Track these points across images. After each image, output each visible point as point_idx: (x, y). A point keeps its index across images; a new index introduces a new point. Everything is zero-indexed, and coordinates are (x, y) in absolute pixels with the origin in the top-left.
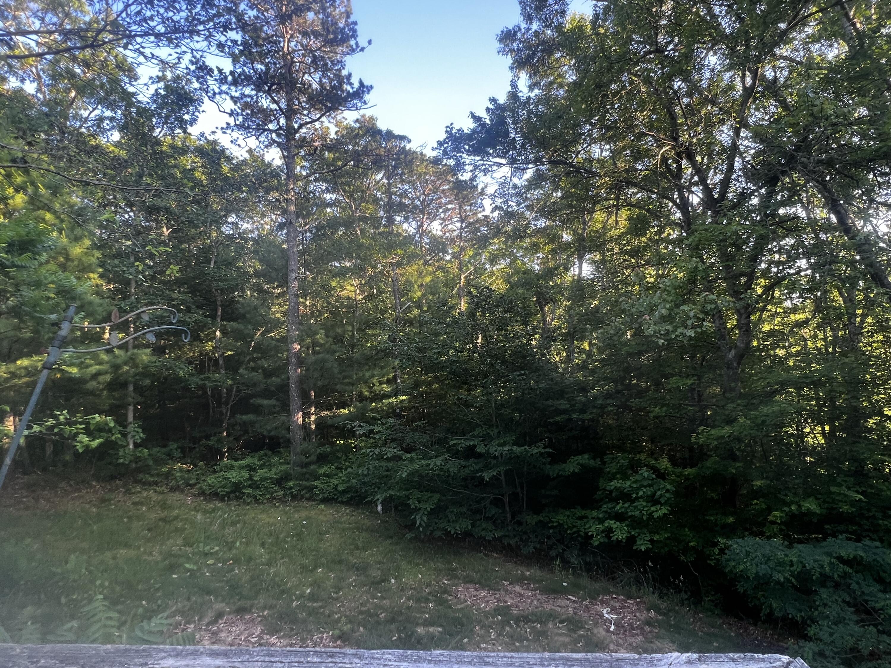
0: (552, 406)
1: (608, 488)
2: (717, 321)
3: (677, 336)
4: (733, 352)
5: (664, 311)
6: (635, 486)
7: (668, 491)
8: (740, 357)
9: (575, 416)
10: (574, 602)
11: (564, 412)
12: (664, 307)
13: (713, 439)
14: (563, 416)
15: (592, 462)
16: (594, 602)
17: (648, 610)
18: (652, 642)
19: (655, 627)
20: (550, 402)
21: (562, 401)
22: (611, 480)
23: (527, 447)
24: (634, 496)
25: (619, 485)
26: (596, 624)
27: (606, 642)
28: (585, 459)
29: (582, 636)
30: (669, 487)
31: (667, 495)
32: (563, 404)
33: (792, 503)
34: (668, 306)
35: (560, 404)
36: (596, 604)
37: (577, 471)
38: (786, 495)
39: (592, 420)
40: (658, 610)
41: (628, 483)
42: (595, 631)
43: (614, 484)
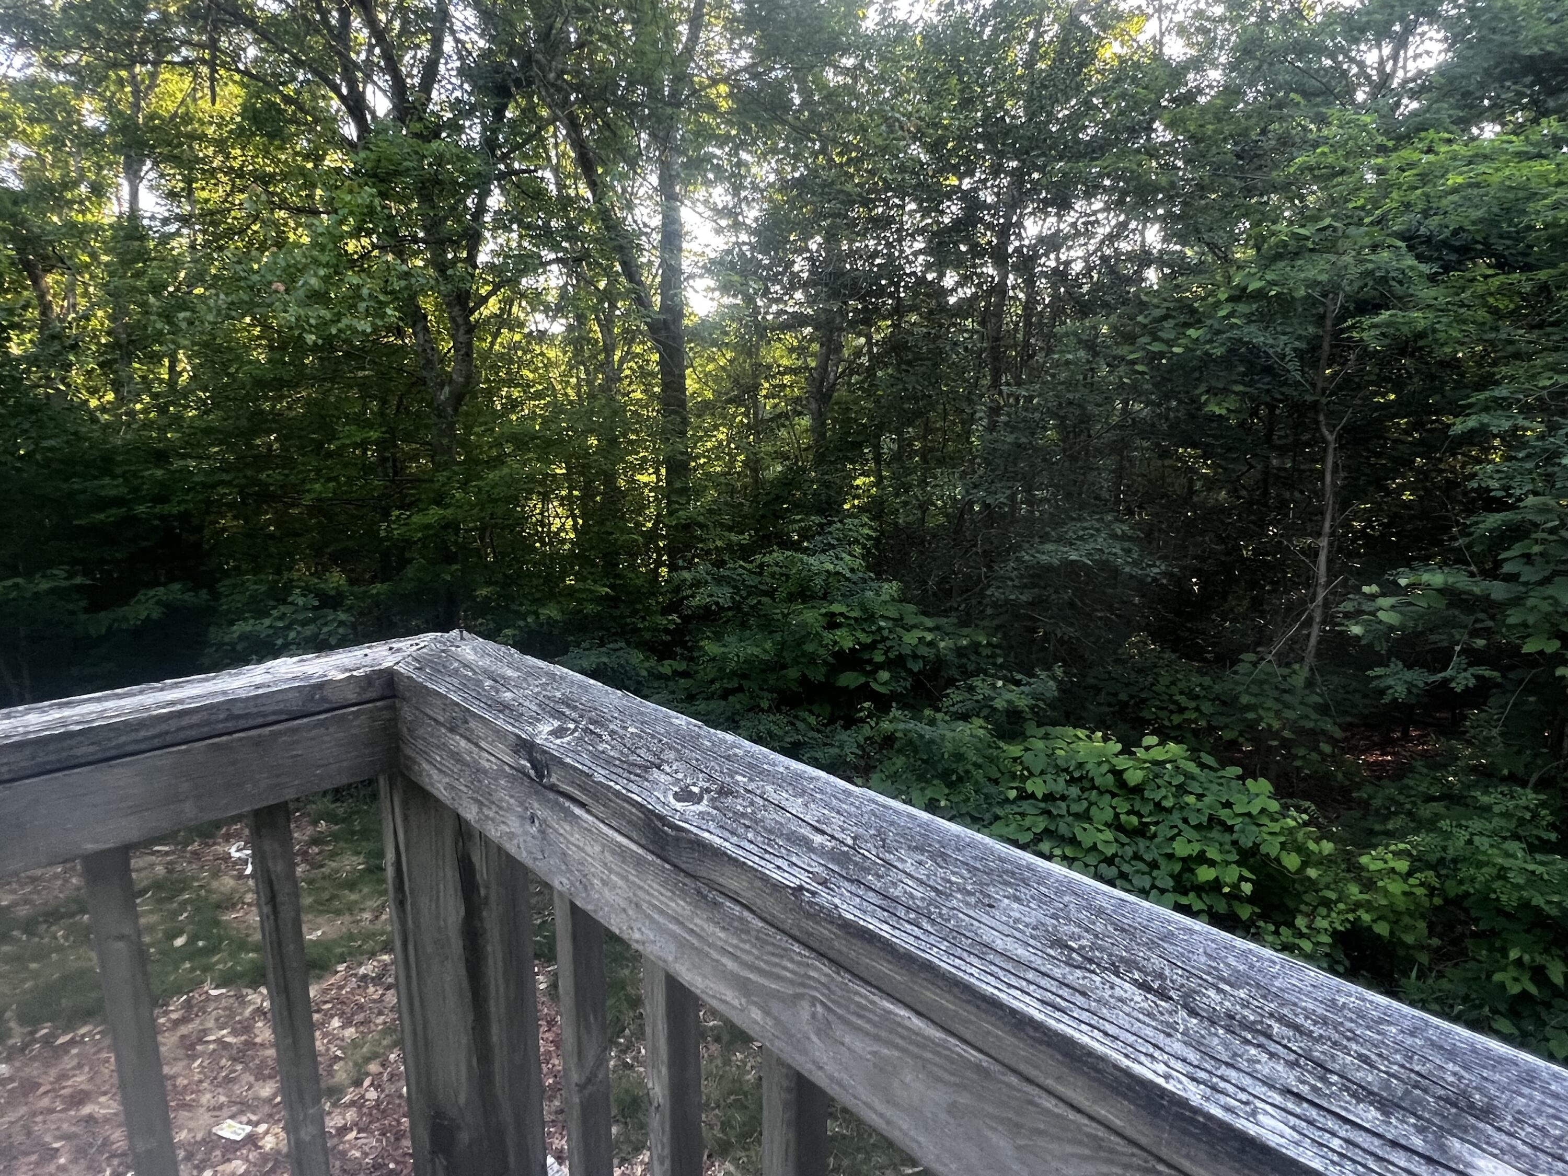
0: (84, 491)
1: (227, 639)
2: (421, 335)
3: (340, 331)
4: (447, 389)
5: (313, 281)
6: (280, 624)
7: (342, 623)
8: (457, 399)
9: (142, 508)
10: (167, 853)
11: (118, 502)
12: (316, 275)
13: (416, 531)
14: (113, 511)
15: (188, 596)
16: (211, 841)
17: (315, 823)
18: (322, 866)
19: (327, 843)
20: (76, 484)
21: (107, 480)
22: (231, 623)
23: (20, 580)
24: (279, 642)
25: (249, 628)
26: (216, 874)
27: (237, 896)
28: (175, 592)
29: (186, 902)
30: (343, 616)
31: (341, 630)
32: (110, 487)
33: (529, 613)
34: (322, 272)
35: (103, 487)
36: (215, 844)
37: (155, 616)
38: (521, 604)
39: (184, 517)
40: (331, 818)
41: (267, 622)
42: (215, 884)
43: (239, 628)
